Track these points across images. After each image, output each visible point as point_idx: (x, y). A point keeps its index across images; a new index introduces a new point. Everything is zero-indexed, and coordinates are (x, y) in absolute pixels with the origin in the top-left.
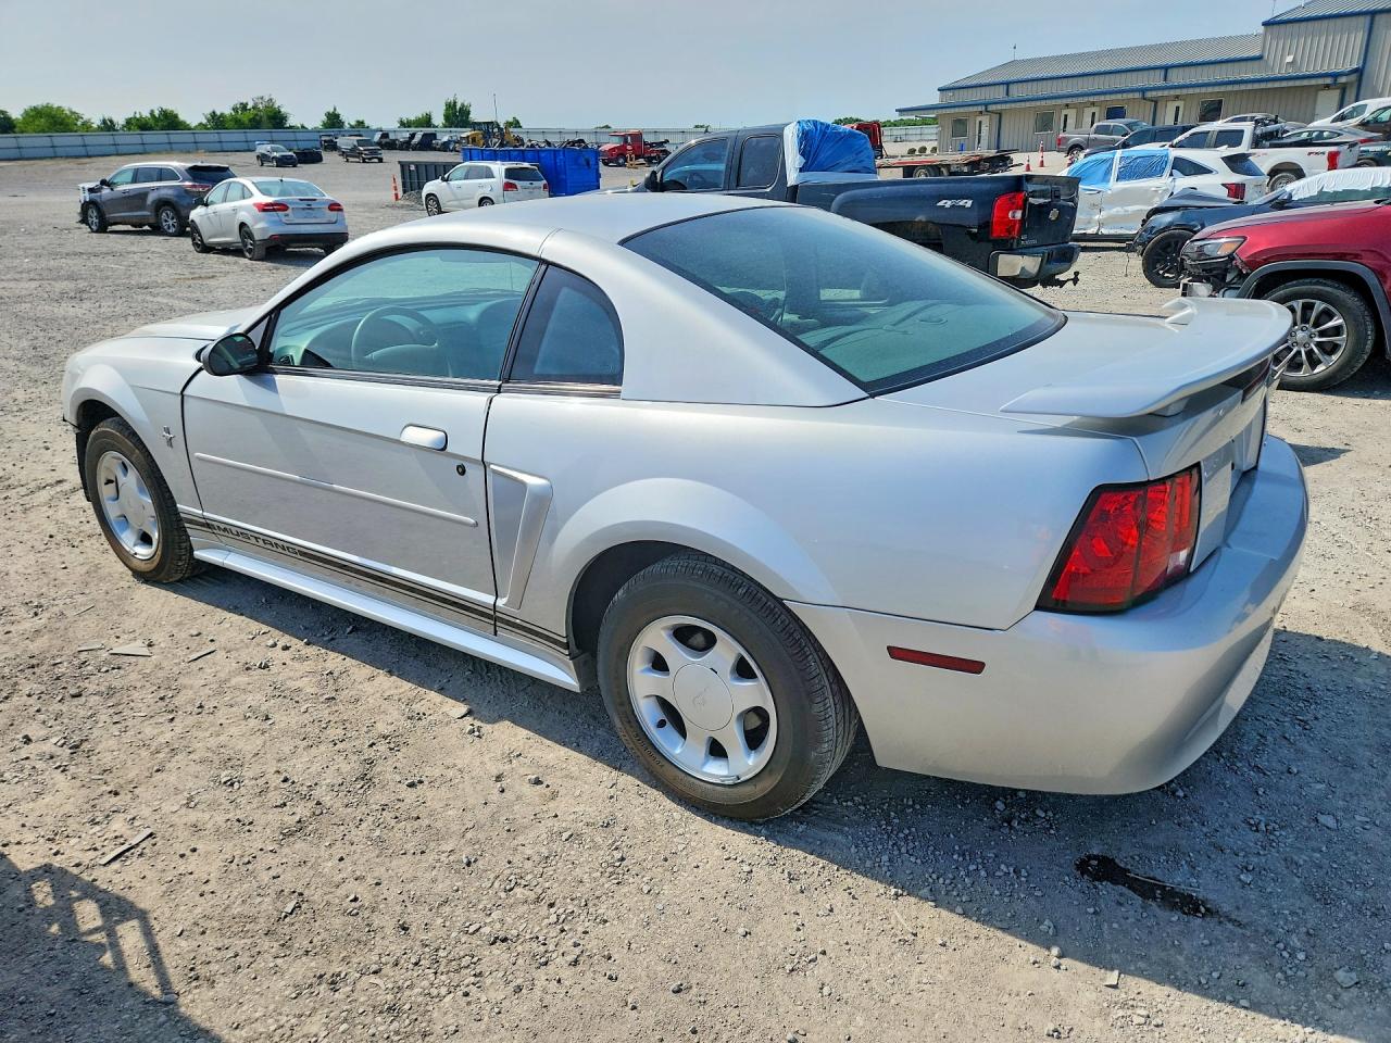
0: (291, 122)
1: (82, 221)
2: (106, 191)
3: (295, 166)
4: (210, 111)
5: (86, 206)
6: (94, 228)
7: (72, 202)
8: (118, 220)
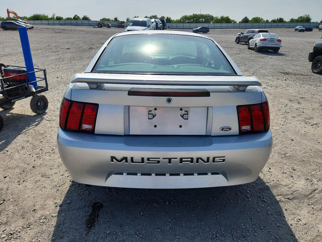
0: (312, 21)
1: (235, 41)
2: (242, 35)
3: (304, 32)
4: (292, 18)
5: (237, 38)
6: (237, 43)
7: (234, 37)
8: (242, 41)
